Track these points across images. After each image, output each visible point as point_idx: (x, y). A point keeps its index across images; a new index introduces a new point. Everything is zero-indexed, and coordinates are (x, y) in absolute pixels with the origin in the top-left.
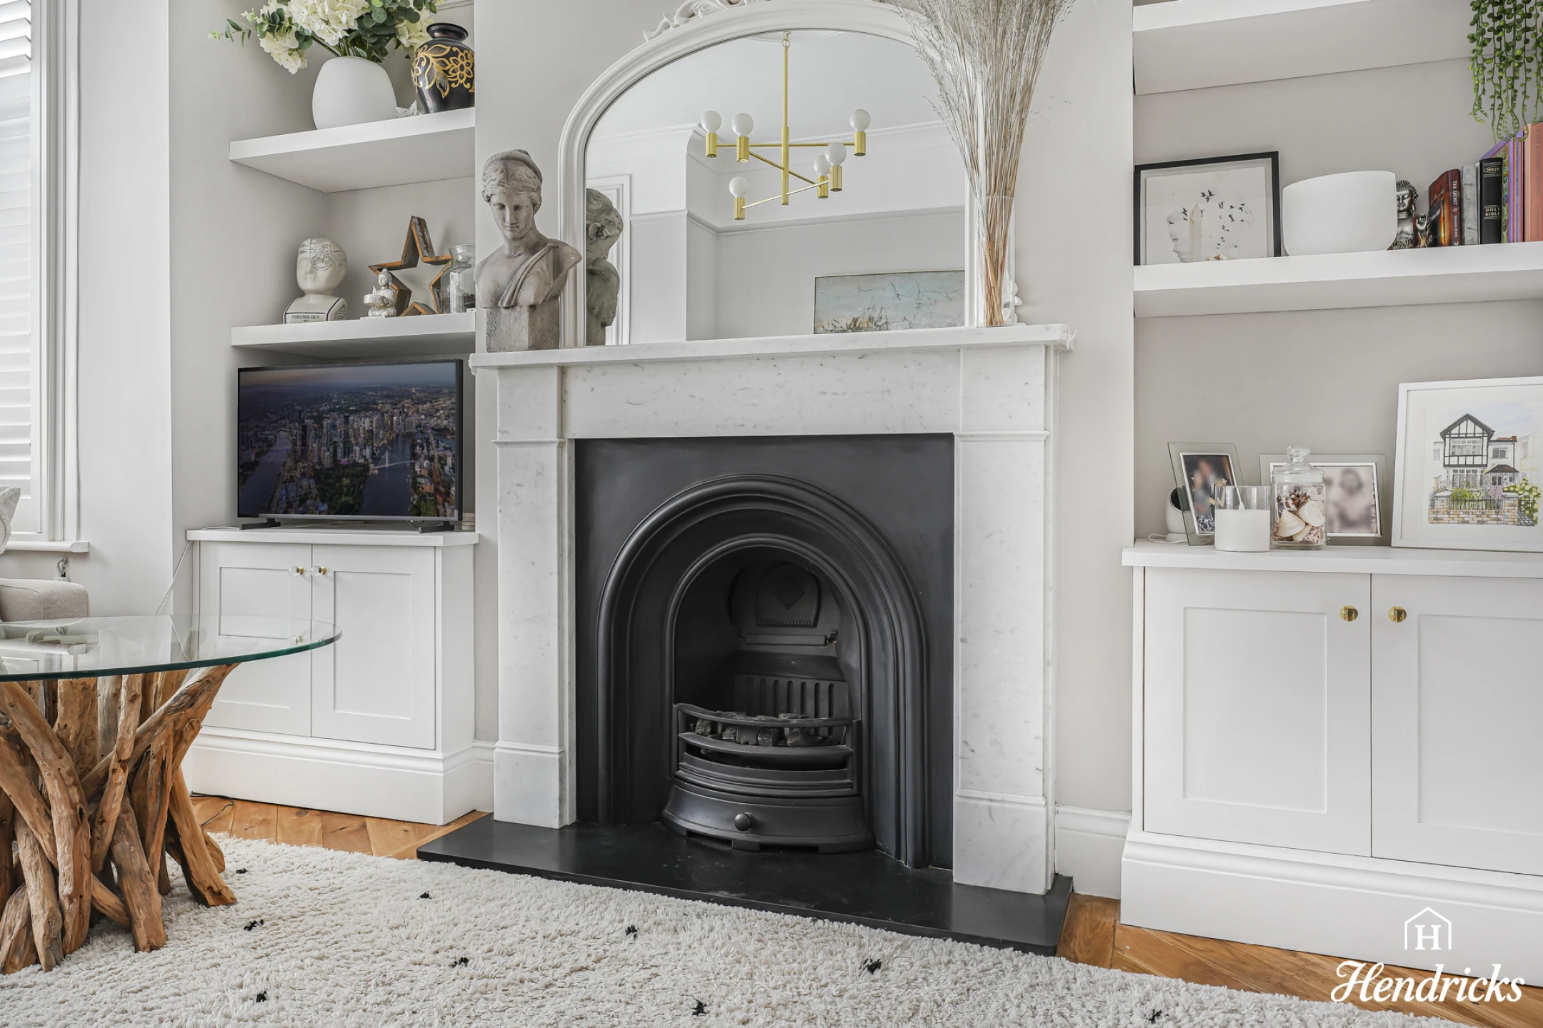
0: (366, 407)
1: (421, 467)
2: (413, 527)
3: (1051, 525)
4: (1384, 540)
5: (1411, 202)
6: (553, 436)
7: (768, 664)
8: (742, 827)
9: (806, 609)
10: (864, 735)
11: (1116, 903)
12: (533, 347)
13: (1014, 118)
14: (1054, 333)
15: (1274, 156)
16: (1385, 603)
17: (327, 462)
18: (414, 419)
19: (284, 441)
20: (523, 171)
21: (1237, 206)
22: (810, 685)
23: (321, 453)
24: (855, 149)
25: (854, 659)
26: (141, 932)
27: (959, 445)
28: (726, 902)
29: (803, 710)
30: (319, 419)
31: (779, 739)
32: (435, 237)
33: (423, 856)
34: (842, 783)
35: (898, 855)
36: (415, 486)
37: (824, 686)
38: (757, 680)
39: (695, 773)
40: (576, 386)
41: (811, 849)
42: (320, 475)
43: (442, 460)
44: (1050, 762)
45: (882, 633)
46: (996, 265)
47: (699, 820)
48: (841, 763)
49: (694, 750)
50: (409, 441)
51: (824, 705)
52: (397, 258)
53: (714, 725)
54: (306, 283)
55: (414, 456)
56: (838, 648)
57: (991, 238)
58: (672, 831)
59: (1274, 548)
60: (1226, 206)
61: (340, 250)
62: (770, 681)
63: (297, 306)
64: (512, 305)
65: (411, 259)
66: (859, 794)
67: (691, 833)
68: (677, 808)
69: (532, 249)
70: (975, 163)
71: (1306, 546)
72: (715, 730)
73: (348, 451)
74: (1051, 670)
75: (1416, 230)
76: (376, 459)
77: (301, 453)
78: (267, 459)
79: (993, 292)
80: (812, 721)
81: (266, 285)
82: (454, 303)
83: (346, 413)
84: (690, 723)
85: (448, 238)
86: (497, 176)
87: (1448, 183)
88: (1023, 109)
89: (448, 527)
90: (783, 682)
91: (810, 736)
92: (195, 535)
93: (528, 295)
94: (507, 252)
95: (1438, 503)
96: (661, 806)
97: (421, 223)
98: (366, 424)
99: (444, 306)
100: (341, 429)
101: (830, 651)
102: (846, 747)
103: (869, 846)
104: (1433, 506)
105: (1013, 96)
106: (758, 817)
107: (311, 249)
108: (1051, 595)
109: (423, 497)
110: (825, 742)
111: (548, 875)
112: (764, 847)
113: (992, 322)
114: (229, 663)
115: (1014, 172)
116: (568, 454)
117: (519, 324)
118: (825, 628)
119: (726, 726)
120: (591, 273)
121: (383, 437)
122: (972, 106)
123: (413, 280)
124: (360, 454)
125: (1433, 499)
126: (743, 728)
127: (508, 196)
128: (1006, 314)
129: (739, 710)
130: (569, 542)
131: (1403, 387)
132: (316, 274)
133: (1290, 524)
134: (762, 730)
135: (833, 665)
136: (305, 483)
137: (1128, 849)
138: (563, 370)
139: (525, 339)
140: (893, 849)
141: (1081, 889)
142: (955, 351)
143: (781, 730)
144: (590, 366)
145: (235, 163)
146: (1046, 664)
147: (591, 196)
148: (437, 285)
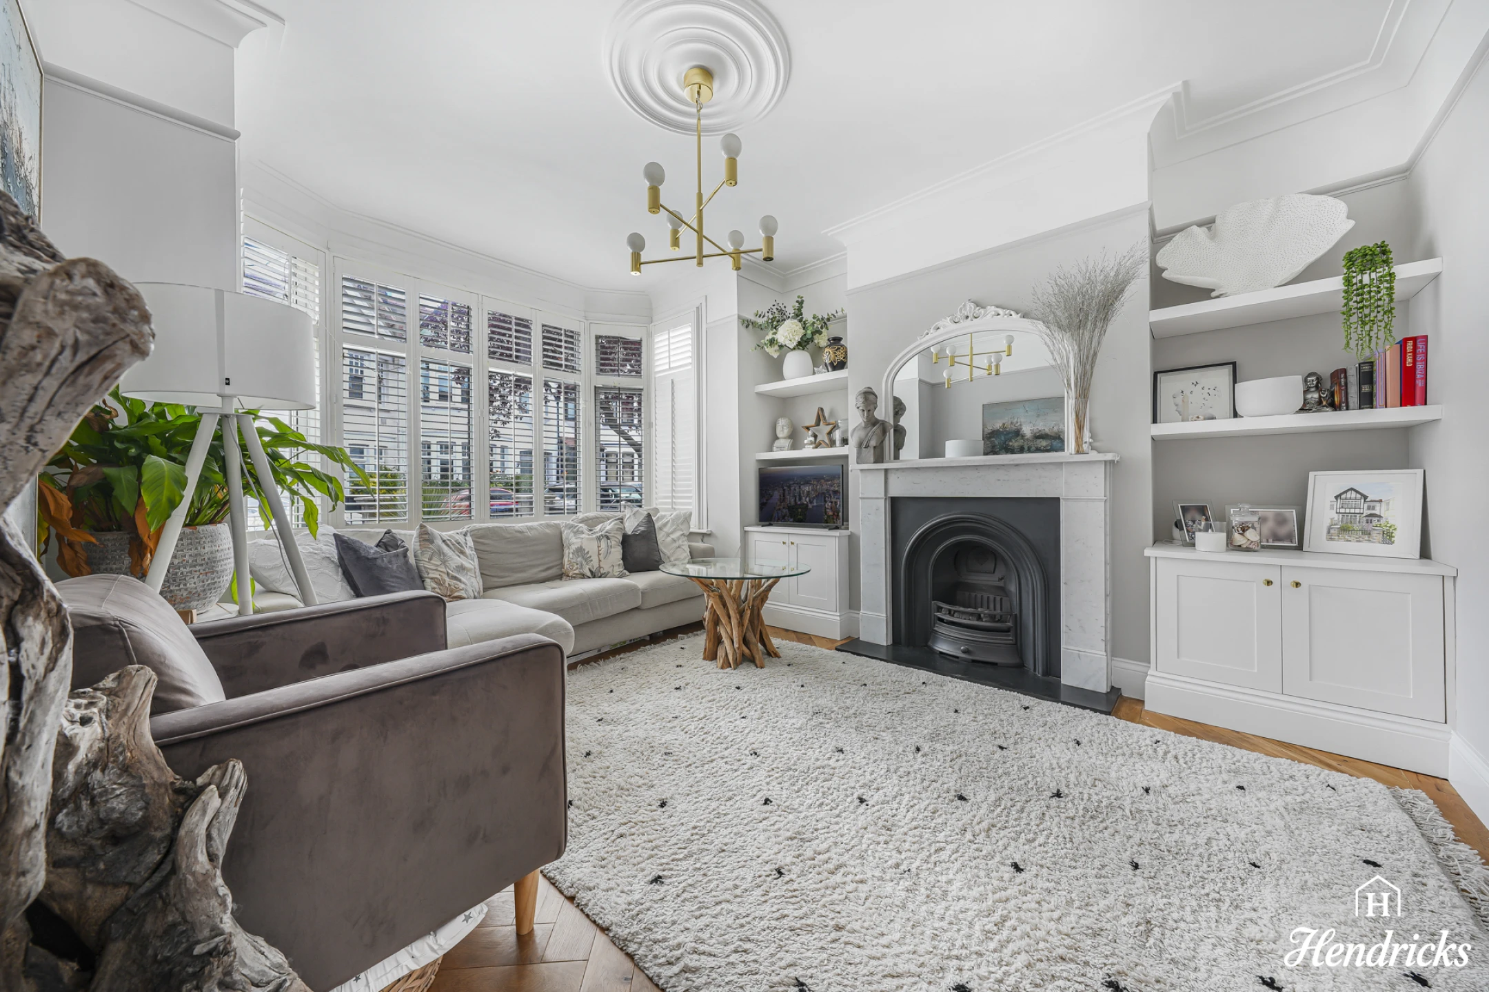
0: (807, 483)
1: (828, 505)
2: (825, 527)
3: (1108, 538)
4: (1300, 547)
5: (1318, 383)
6: (882, 495)
7: (972, 587)
8: (964, 652)
9: (989, 565)
10: (1018, 620)
11: (1142, 702)
12: (875, 462)
13: (1088, 367)
14: (1109, 457)
15: (1234, 364)
16: (1290, 577)
17: (793, 503)
18: (825, 487)
19: (777, 495)
20: (871, 397)
21: (1212, 388)
22: (992, 597)
23: (790, 500)
24: (1006, 353)
25: (1013, 588)
26: (757, 662)
27: (1063, 504)
28: (961, 679)
29: (988, 608)
30: (789, 487)
31: (979, 618)
32: (827, 414)
33: (837, 649)
34: (1010, 638)
35: (1035, 670)
36: (826, 513)
37: (998, 598)
38: (967, 594)
39: (942, 629)
40: (892, 478)
41: (994, 664)
42: (790, 508)
43: (836, 503)
44: (1109, 637)
45: (1027, 579)
46: (1080, 427)
47: (942, 647)
48: (1008, 630)
49: (941, 620)
50: (823, 496)
51: (998, 606)
52: (813, 423)
53: (950, 611)
54: (780, 434)
55: (825, 501)
56: (1005, 583)
57: (1077, 416)
58: (933, 651)
59: (1228, 550)
60: (1206, 389)
61: (791, 422)
62: (973, 594)
63: (777, 443)
64: (867, 446)
65: (818, 424)
66: (1016, 644)
67: (941, 653)
68: (935, 641)
69: (874, 425)
70: (1069, 385)
71: (1248, 550)
72: (950, 613)
73: (800, 499)
74: (1109, 599)
75: (1320, 397)
76: (811, 502)
77: (783, 500)
78: (771, 501)
79: (1079, 439)
80: (993, 612)
81: (763, 435)
82: (838, 443)
83: (799, 485)
84: (939, 609)
85: (832, 413)
86: (861, 400)
87: (1339, 375)
88: (1093, 362)
89: (837, 528)
90: (979, 595)
91: (992, 618)
92: (747, 529)
93: (873, 443)
94: (863, 425)
95: (1332, 531)
96: (927, 640)
97: (822, 409)
98: (807, 489)
99: (832, 443)
100: (797, 490)
101: (1001, 584)
102: (1009, 624)
103: (1021, 666)
104: (1329, 532)
105: (1087, 358)
106: (971, 649)
107: (782, 422)
108: (1108, 567)
109: (829, 516)
110: (999, 621)
111: (881, 660)
112: (974, 661)
113: (1078, 452)
114: (778, 578)
115: (1088, 389)
116: (888, 502)
117: (870, 454)
118: (998, 574)
119: (955, 611)
120: (895, 431)
121: (813, 494)
122: (1068, 361)
123: (819, 431)
124: (805, 500)
125: (1329, 529)
126: (963, 613)
127: (866, 407)
128: (1085, 447)
129: (960, 606)
130: (889, 537)
131: (1312, 474)
132: (783, 431)
133: (1238, 539)
134: (972, 614)
135: (1003, 590)
136: (784, 511)
137: (1148, 678)
138: (886, 471)
139: (872, 459)
140: (1032, 667)
141: (1125, 694)
142: (1059, 465)
143: (979, 615)
144: (897, 469)
145: (757, 393)
146: (1106, 596)
147: (896, 399)
148: (830, 433)
